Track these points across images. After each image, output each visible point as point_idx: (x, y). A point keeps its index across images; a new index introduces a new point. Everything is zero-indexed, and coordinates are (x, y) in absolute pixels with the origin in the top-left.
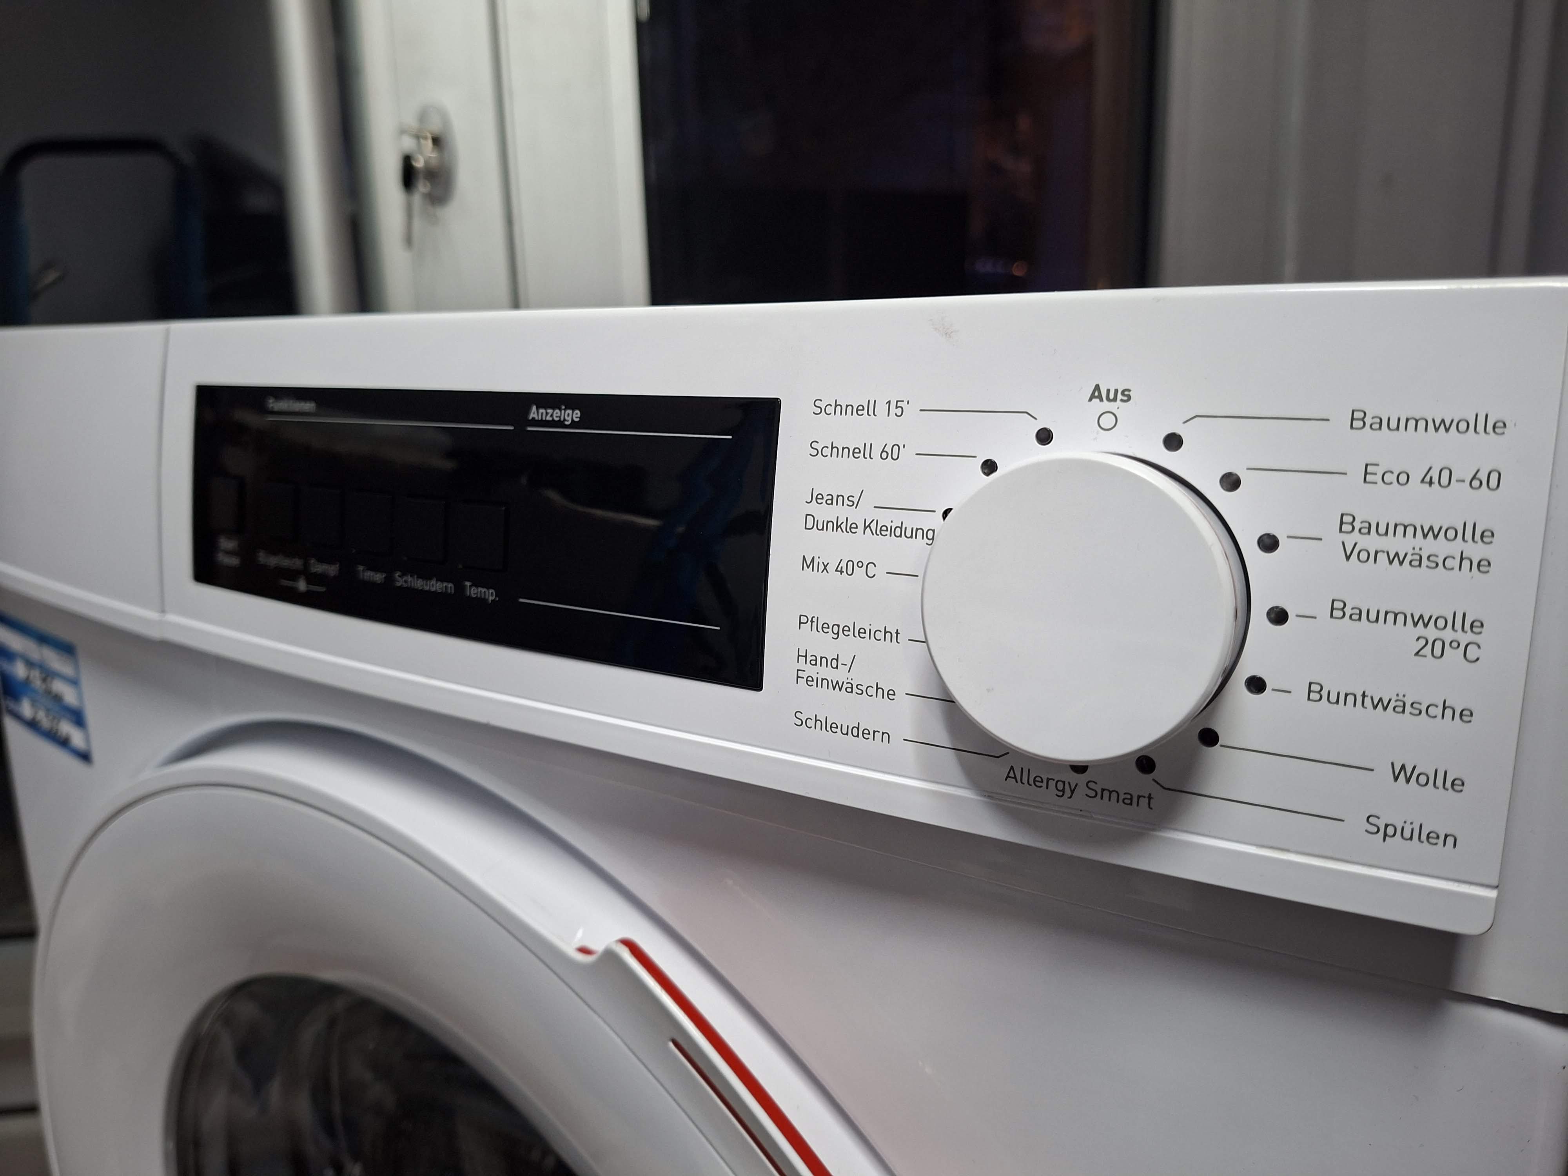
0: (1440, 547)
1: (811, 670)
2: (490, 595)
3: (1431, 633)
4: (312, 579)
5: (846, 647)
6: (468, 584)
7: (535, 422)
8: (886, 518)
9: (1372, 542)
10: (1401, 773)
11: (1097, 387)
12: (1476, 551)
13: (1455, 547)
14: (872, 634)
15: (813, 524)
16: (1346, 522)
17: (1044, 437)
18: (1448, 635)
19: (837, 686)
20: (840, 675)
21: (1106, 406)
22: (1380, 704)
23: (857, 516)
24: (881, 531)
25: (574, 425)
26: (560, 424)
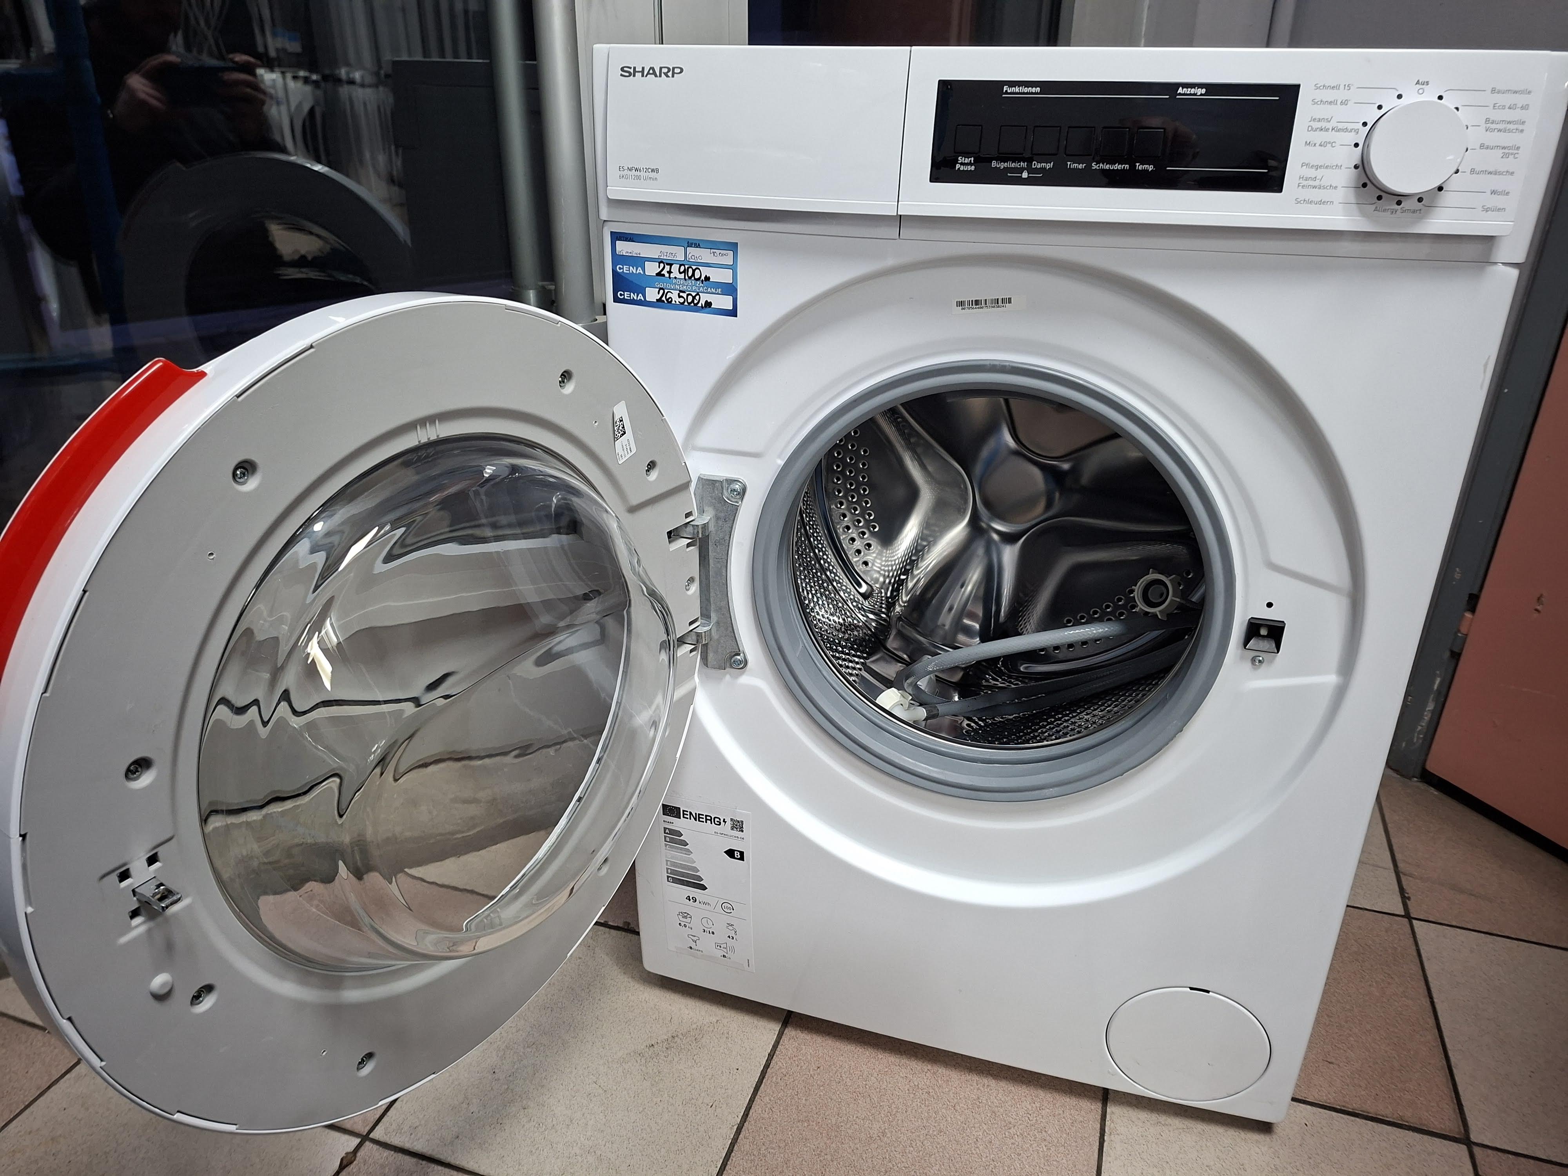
0: (1511, 126)
1: (1305, 183)
2: (1151, 168)
3: (1506, 151)
4: (1030, 170)
5: (1320, 173)
6: (1138, 164)
7: (1180, 94)
8: (1340, 126)
9: (1494, 126)
10: (1493, 192)
11: (1418, 81)
12: (1521, 127)
13: (1515, 127)
14: (1331, 167)
15: (1311, 129)
16: (1487, 121)
17: (1400, 97)
18: (1511, 151)
19: (1315, 187)
20: (1317, 183)
21: (1421, 86)
22: (1490, 173)
23: (1329, 126)
24: (1339, 130)
25: (1201, 95)
26: (1195, 94)
